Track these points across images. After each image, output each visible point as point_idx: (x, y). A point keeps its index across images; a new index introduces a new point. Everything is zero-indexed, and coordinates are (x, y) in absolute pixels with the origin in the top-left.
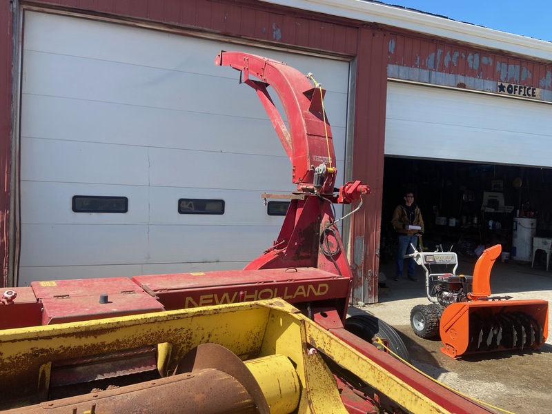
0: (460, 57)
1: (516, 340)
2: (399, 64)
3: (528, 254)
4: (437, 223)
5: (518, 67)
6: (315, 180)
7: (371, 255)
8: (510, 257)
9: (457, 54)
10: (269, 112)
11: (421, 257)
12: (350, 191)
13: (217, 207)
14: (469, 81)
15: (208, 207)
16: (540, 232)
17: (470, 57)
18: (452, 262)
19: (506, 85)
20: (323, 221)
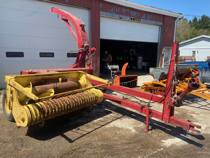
0: (120, 9)
1: (130, 84)
2: (103, 11)
3: (141, 67)
4: (117, 59)
5: (136, 12)
6: (84, 47)
7: (97, 68)
8: (136, 68)
9: (119, 8)
10: (70, 29)
11: (110, 67)
12: (92, 50)
13: (52, 55)
14: (123, 16)
15: (47, 55)
16: (144, 61)
17: (123, 9)
18: (117, 68)
19: (133, 18)
20: (86, 57)
